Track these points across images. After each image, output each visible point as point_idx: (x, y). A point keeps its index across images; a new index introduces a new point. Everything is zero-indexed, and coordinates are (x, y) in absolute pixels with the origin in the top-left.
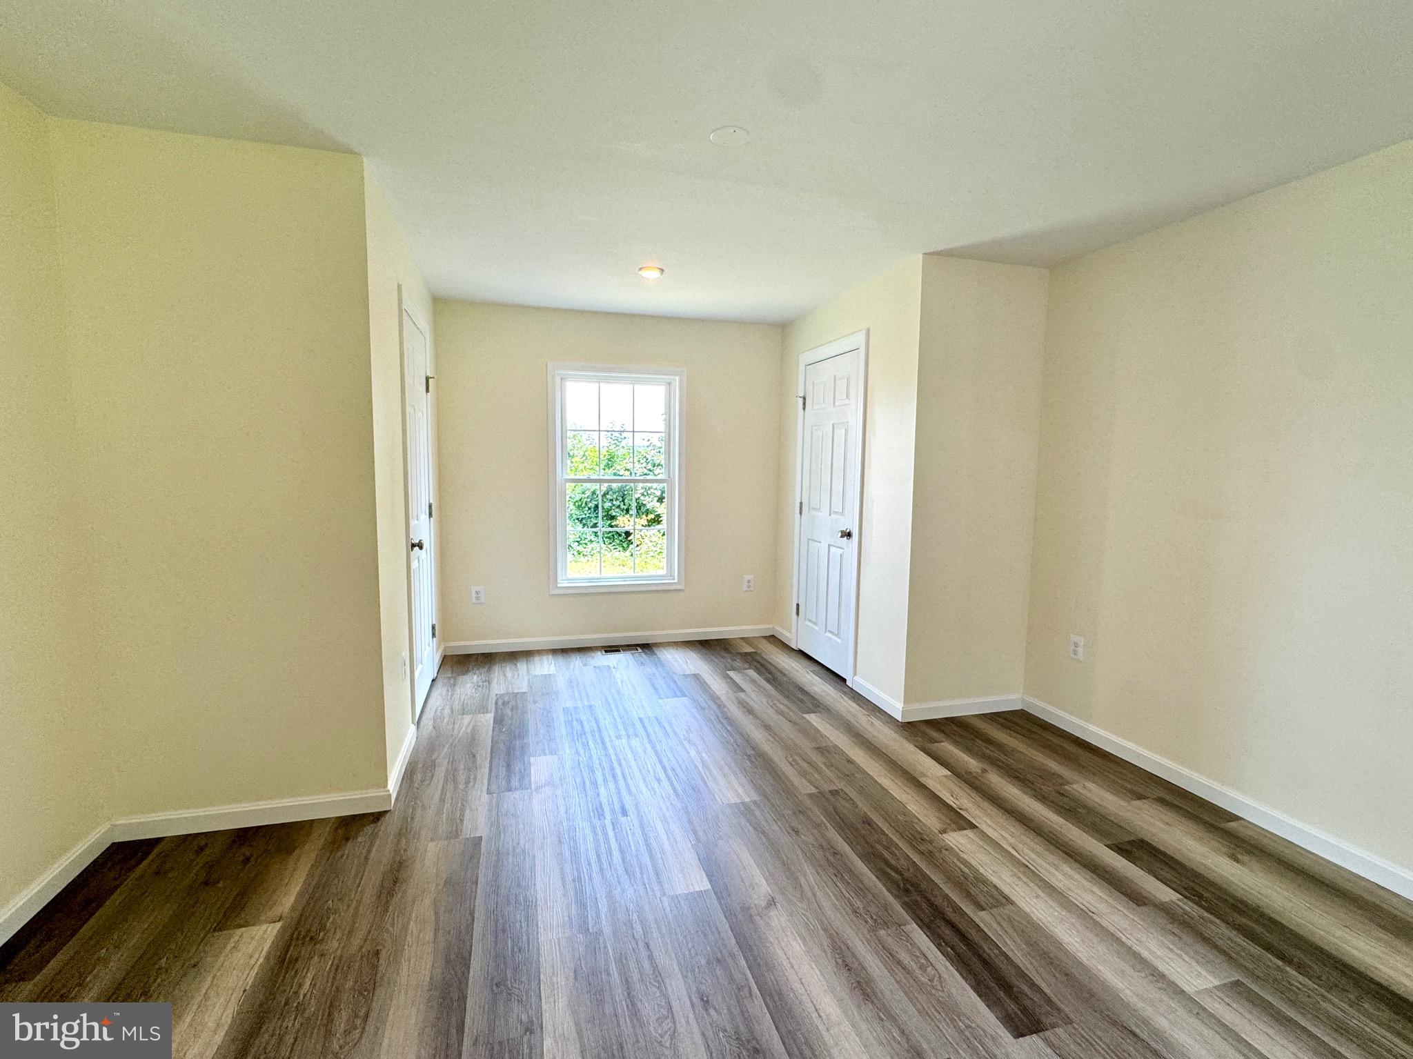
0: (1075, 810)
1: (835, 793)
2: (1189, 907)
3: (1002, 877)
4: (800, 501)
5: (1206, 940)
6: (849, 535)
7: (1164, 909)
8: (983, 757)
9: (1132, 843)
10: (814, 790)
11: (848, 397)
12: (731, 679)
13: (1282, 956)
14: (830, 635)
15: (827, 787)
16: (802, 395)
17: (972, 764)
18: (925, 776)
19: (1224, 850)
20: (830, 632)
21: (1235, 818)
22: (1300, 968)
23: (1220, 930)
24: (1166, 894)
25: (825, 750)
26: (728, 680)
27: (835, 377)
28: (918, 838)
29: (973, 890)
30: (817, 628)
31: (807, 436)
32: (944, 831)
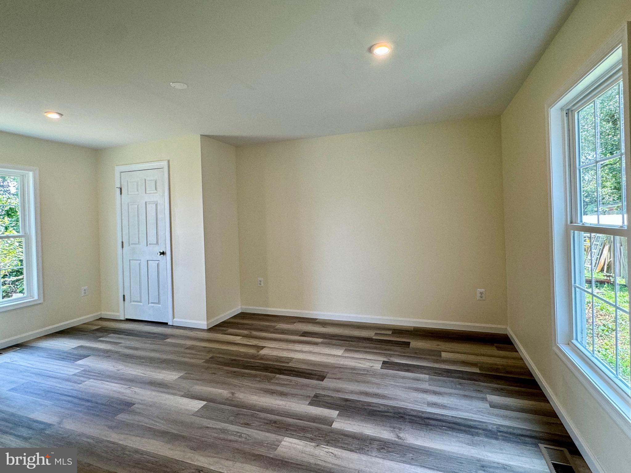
0: (283, 332)
1: (211, 358)
2: (326, 340)
3: (285, 354)
4: (121, 241)
5: (334, 345)
6: (163, 253)
7: (322, 343)
8: (246, 329)
9: (303, 333)
10: (204, 361)
11: (156, 189)
12: (104, 341)
13: (347, 341)
14: (153, 305)
15: (207, 358)
16: (119, 186)
17: (246, 332)
18: (235, 341)
19: (320, 326)
20: (152, 303)
21: (317, 319)
22: (352, 341)
23: (334, 342)
24: (320, 340)
25: (190, 348)
26: (104, 342)
27: (145, 180)
28: (254, 357)
29: (282, 360)
30: (141, 304)
31: (125, 207)
32: (258, 352)
